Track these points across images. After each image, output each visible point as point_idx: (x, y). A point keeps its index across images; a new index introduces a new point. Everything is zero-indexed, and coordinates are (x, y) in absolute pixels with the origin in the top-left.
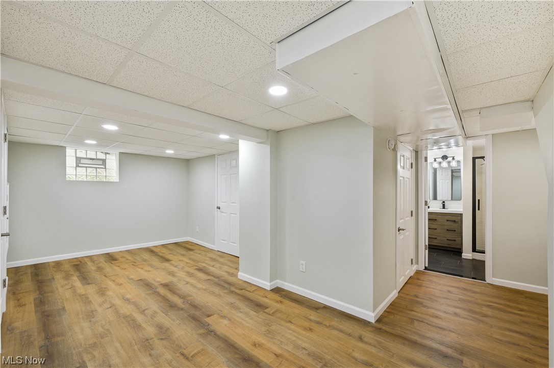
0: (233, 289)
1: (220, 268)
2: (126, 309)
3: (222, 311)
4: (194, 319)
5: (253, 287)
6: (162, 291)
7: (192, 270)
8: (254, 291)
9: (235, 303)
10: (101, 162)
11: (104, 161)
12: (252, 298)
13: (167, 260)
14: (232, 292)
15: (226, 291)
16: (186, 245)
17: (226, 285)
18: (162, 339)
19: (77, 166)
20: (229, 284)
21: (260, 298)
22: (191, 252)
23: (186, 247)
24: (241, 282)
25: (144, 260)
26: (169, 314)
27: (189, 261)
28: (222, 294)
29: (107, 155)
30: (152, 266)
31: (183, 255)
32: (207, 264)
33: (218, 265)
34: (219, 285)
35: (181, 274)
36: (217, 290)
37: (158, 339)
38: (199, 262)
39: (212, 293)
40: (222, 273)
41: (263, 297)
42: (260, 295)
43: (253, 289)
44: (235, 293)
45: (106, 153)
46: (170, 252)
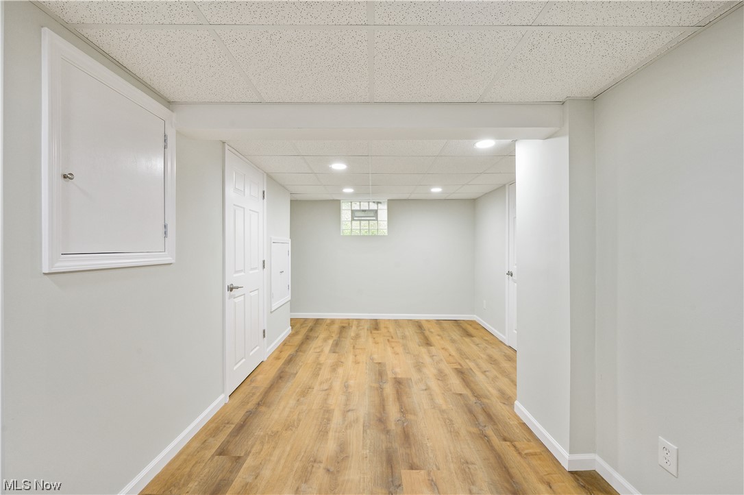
0: (489, 431)
1: (495, 379)
2: (336, 401)
3: (439, 469)
4: (390, 461)
5: (533, 443)
6: (389, 389)
7: (448, 370)
8: (531, 454)
9: (473, 464)
10: (372, 214)
11: (376, 212)
12: (514, 471)
13: (428, 343)
14: (483, 436)
15: (474, 430)
16: (469, 326)
17: (482, 418)
18: (328, 470)
19: (353, 220)
20: (490, 416)
21: (532, 478)
22: (467, 340)
23: (466, 329)
24: (513, 422)
25: (404, 337)
26: (368, 431)
27: (453, 353)
28: (463, 432)
29: (379, 205)
30: (405, 347)
31: (453, 341)
32: (477, 365)
33: (493, 372)
34: (471, 412)
35: (430, 371)
36: (460, 421)
37: (325, 469)
38: (468, 358)
39: (449, 423)
40: (490, 389)
41: (542, 481)
42: (537, 472)
43: (531, 451)
44: (489, 441)
45: (378, 203)
46: (441, 333)
